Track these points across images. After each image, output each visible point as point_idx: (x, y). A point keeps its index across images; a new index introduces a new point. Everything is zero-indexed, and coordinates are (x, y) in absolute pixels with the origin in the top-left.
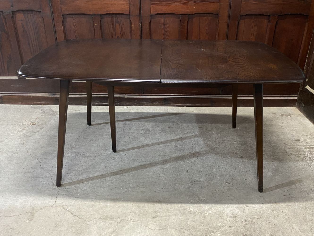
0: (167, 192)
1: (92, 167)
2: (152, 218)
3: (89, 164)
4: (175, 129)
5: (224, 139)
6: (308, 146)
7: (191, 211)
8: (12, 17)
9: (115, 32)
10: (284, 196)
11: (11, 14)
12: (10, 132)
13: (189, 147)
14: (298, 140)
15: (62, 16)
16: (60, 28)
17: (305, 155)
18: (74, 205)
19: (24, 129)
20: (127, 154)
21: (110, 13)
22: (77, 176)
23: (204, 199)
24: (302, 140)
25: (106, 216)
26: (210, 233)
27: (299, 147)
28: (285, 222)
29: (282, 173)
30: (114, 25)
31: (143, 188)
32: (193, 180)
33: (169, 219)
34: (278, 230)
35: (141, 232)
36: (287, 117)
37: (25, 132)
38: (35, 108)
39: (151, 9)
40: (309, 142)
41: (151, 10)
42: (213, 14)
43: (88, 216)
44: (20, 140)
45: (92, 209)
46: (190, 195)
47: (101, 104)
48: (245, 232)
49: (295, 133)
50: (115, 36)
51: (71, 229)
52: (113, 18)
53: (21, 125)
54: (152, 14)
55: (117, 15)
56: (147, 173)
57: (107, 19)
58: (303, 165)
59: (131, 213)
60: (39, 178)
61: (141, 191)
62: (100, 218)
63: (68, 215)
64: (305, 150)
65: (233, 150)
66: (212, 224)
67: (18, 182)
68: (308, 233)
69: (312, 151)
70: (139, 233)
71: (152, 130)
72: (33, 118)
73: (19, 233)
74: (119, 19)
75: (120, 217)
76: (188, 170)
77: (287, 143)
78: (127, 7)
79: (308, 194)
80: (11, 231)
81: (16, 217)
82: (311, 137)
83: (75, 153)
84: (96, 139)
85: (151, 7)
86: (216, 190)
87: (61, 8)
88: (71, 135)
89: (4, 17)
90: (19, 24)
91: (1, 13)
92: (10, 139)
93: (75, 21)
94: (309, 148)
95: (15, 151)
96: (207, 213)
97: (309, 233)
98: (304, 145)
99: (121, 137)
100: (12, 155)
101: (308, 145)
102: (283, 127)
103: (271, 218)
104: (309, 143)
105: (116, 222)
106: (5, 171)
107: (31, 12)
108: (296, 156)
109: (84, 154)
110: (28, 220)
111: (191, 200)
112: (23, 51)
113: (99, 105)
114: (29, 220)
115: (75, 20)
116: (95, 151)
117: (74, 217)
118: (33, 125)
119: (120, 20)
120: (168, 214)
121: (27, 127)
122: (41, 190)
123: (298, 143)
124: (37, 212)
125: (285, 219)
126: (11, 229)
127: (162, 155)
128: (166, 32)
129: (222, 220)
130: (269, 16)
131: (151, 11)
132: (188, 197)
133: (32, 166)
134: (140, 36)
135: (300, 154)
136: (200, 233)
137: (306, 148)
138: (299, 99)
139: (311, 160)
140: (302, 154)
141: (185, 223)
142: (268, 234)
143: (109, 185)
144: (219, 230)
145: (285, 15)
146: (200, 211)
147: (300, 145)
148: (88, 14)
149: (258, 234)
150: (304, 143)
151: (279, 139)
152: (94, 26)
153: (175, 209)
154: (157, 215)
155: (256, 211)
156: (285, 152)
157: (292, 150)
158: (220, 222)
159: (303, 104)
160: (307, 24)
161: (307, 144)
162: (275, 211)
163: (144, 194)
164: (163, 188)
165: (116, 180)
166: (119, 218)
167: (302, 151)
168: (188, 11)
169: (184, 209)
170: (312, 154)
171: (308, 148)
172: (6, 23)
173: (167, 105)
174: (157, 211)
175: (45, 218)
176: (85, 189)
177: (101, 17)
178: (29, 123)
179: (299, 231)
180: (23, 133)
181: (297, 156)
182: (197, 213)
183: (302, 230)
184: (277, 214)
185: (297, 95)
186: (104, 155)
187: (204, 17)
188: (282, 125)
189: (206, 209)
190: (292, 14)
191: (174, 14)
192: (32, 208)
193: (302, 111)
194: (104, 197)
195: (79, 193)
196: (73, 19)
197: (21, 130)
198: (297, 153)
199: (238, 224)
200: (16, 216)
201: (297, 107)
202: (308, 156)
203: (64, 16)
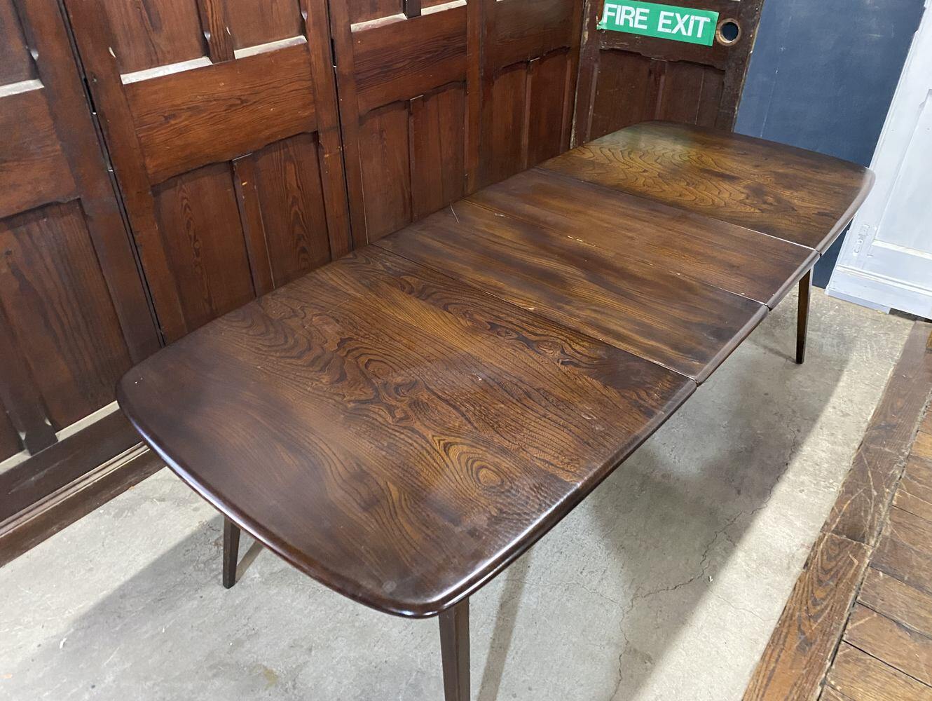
9: (285, 188)
15: (150, 192)
16: (148, 230)
21: (276, 139)
30: (283, 169)
39: (359, 102)
42: (458, 81)
54: (361, 114)
55: (288, 142)
57: (263, 160)
74: (291, 149)
78: (310, 112)
85: (358, 98)
87: (145, 168)
93: (184, 195)
115: (183, 191)
119: (294, 150)
130: (529, 62)
131: (360, 107)
148: (222, 161)
160: (569, 62)
168: (421, 86)
177: (255, 158)
191: (399, 101)
196: (178, 190)
203: (157, 188)
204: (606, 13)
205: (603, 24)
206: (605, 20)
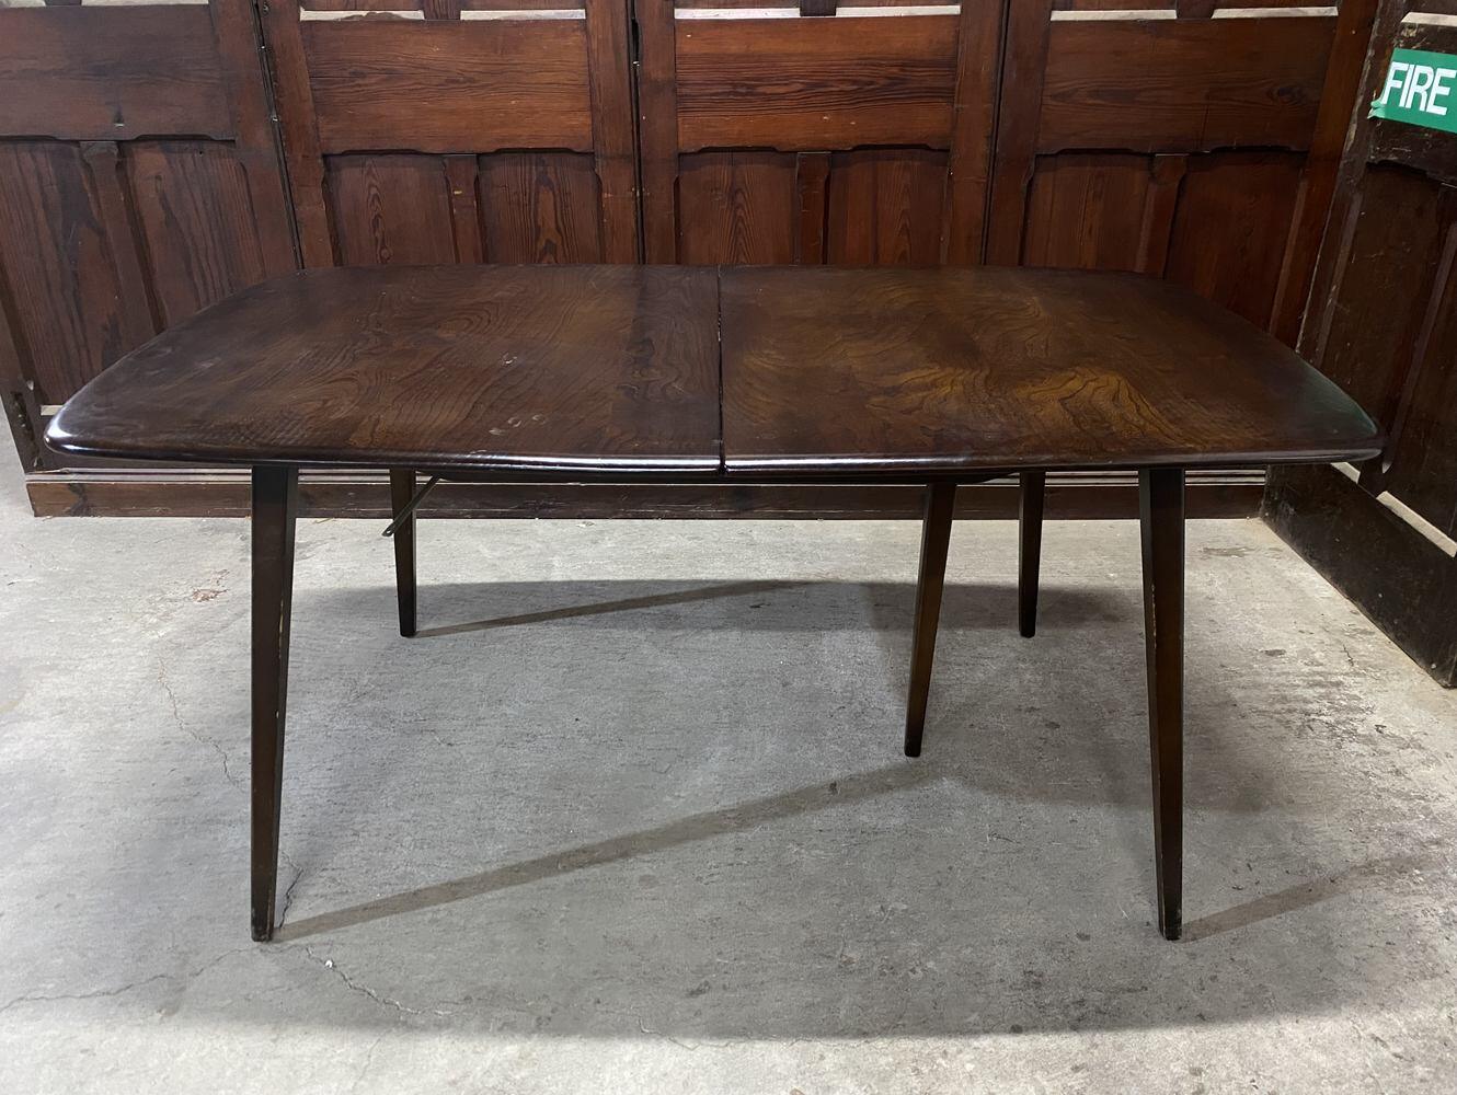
0: (750, 878)
1: (436, 774)
2: (687, 996)
3: (425, 764)
4: (781, 612)
5: (980, 650)
6: (1318, 678)
7: (850, 961)
8: (120, 166)
9: (536, 221)
10: (1236, 891)
11: (116, 153)
12: (109, 630)
13: (837, 686)
14: (1278, 651)
15: (320, 161)
16: (312, 208)
17: (1308, 714)
18: (356, 941)
19: (166, 617)
20: (586, 719)
21: (516, 146)
22: (374, 813)
23: (905, 907)
24: (1292, 650)
25: (490, 988)
26: (933, 1060)
27: (1282, 680)
28: (1244, 1004)
29: (1220, 791)
30: (533, 194)
31: (648, 862)
32: (855, 826)
33: (757, 1001)
34: (1217, 1044)
35: (636, 1058)
36: (1226, 559)
37: (169, 630)
38: (217, 530)
39: (680, 129)
40: (1321, 661)
41: (680, 134)
42: (928, 148)
43: (417, 992)
44: (146, 662)
45: (434, 958)
46: (844, 890)
47: (484, 513)
48: (1080, 1055)
49: (1263, 624)
50: (537, 239)
51: (338, 1052)
52: (527, 167)
53: (158, 599)
54: (683, 150)
55: (545, 157)
56: (668, 799)
57: (500, 172)
58: (1306, 756)
59: (598, 976)
60: (219, 822)
61: (642, 879)
62: (467, 999)
63: (329, 984)
64: (1310, 693)
65: (1017, 697)
66: (941, 1018)
67: (128, 845)
68: (1345, 1052)
69: (1338, 697)
70: (629, 1062)
71: (686, 617)
72: (207, 570)
73: (118, 1070)
74: (550, 170)
75: (549, 994)
76: (835, 785)
77: (1234, 665)
78: (581, 121)
79: (1332, 881)
80: (83, 1061)
81: (109, 997)
82: (1327, 641)
83: (372, 714)
84: (457, 657)
85: (680, 123)
86: (950, 868)
87: (317, 128)
88: (357, 641)
89: (87, 166)
90: (148, 194)
91: (75, 149)
92: (106, 661)
93: (374, 181)
94: (1323, 686)
95: (123, 709)
96: (918, 970)
97: (1352, 1053)
98: (1303, 674)
99: (560, 648)
100: (111, 725)
101: (1319, 673)
102: (1213, 599)
103: (1187, 989)
104: (1322, 665)
105: (532, 1013)
106: (74, 794)
107: (194, 145)
108: (1272, 718)
109: (405, 719)
110: (160, 1011)
111: (849, 912)
112: (164, 302)
113: (475, 516)
114: (163, 1012)
115: (374, 176)
116: (453, 705)
117: (354, 994)
118: (203, 599)
119: (556, 173)
120: (755, 975)
121: (181, 607)
122: (223, 876)
123: (1278, 665)
124: (197, 975)
125: (1246, 993)
126: (82, 1052)
127: (726, 720)
128: (740, 224)
129: (980, 999)
130: (1152, 155)
131: (681, 139)
132: (837, 901)
133: (188, 775)
134: (635, 241)
135: (1290, 711)
136: (891, 1060)
137: (1312, 685)
138: (1271, 486)
139: (1335, 735)
140: (1295, 710)
141: (824, 1016)
142: (1178, 1059)
143: (508, 854)
144: (970, 1046)
145: (1214, 151)
146: (886, 960)
147: (1284, 673)
148: (425, 151)
149: (1137, 1059)
150: (1300, 663)
151: (1200, 648)
152: (450, 198)
153: (783, 952)
154: (707, 983)
155: (1123, 958)
156: (1226, 703)
157: (1257, 692)
158: (973, 1011)
159: (1291, 505)
160: (1303, 185)
161: (1316, 669)
162: (1202, 955)
163: (653, 890)
164: (732, 865)
165: (537, 831)
166: (545, 996)
167: (1294, 697)
168: (827, 135)
169: (822, 955)
170: (1337, 710)
171: (1319, 684)
172: (95, 190)
173: (747, 514)
174: (706, 966)
175: (230, 1001)
176: (405, 872)
177: (478, 163)
178: (191, 591)
179: (1307, 1045)
180: (161, 635)
181: (1278, 720)
182: (875, 968)
183: (1320, 1042)
184: (1210, 970)
185: (1264, 472)
186: (487, 721)
187: (894, 159)
188: (1207, 590)
189: (913, 951)
190: (1240, 149)
191: (772, 149)
192: (179, 958)
193: (1285, 534)
194: (484, 907)
195: (380, 888)
196: (365, 172)
197: (155, 620)
198: (1278, 707)
199: (1049, 1019)
200: (108, 993)
201: (1264, 519)
202: (1321, 718)
203: (331, 159)
204: (1391, 83)
205: (1379, 108)
206: (1384, 99)
